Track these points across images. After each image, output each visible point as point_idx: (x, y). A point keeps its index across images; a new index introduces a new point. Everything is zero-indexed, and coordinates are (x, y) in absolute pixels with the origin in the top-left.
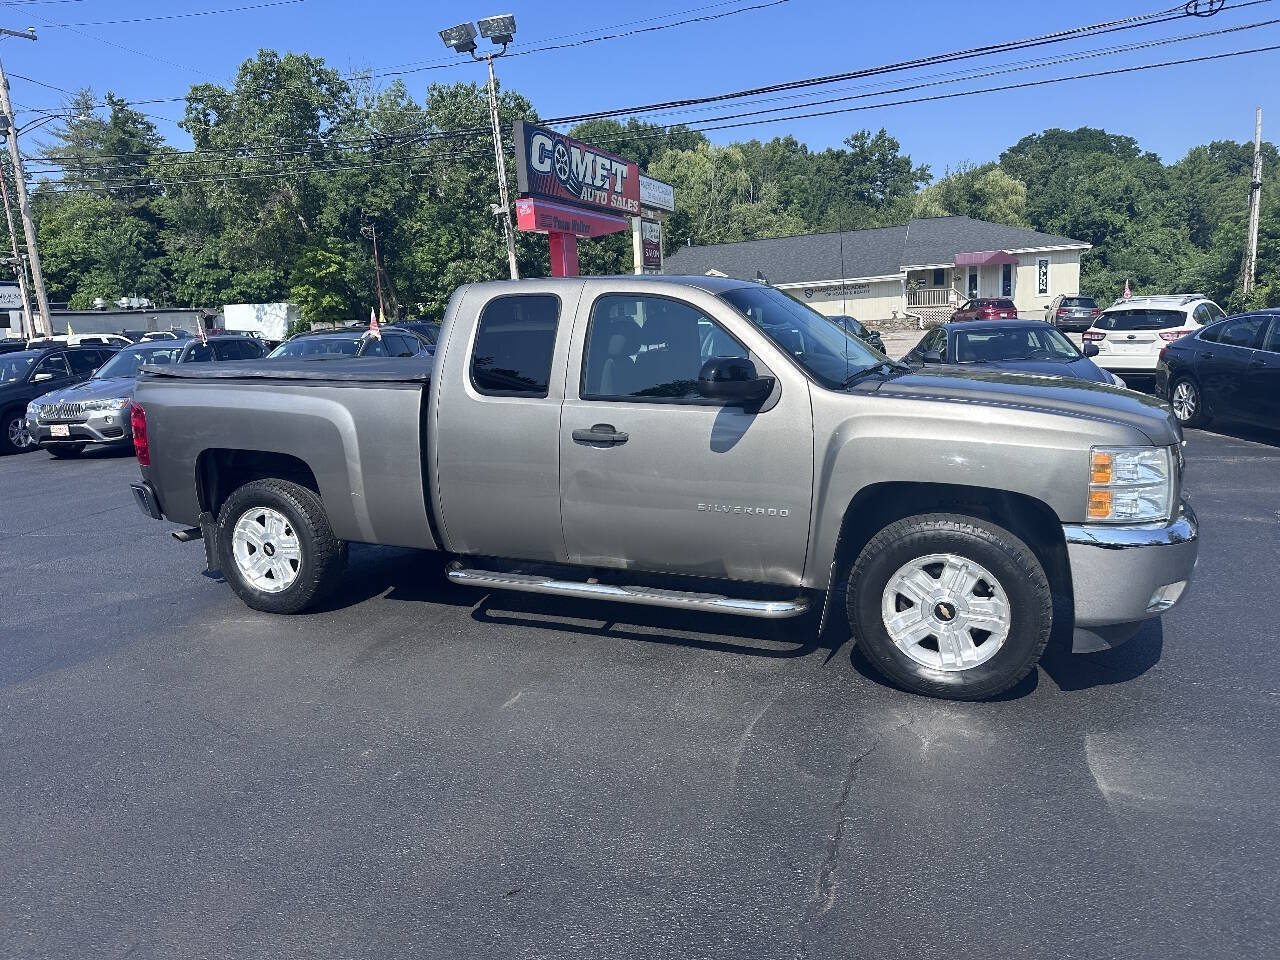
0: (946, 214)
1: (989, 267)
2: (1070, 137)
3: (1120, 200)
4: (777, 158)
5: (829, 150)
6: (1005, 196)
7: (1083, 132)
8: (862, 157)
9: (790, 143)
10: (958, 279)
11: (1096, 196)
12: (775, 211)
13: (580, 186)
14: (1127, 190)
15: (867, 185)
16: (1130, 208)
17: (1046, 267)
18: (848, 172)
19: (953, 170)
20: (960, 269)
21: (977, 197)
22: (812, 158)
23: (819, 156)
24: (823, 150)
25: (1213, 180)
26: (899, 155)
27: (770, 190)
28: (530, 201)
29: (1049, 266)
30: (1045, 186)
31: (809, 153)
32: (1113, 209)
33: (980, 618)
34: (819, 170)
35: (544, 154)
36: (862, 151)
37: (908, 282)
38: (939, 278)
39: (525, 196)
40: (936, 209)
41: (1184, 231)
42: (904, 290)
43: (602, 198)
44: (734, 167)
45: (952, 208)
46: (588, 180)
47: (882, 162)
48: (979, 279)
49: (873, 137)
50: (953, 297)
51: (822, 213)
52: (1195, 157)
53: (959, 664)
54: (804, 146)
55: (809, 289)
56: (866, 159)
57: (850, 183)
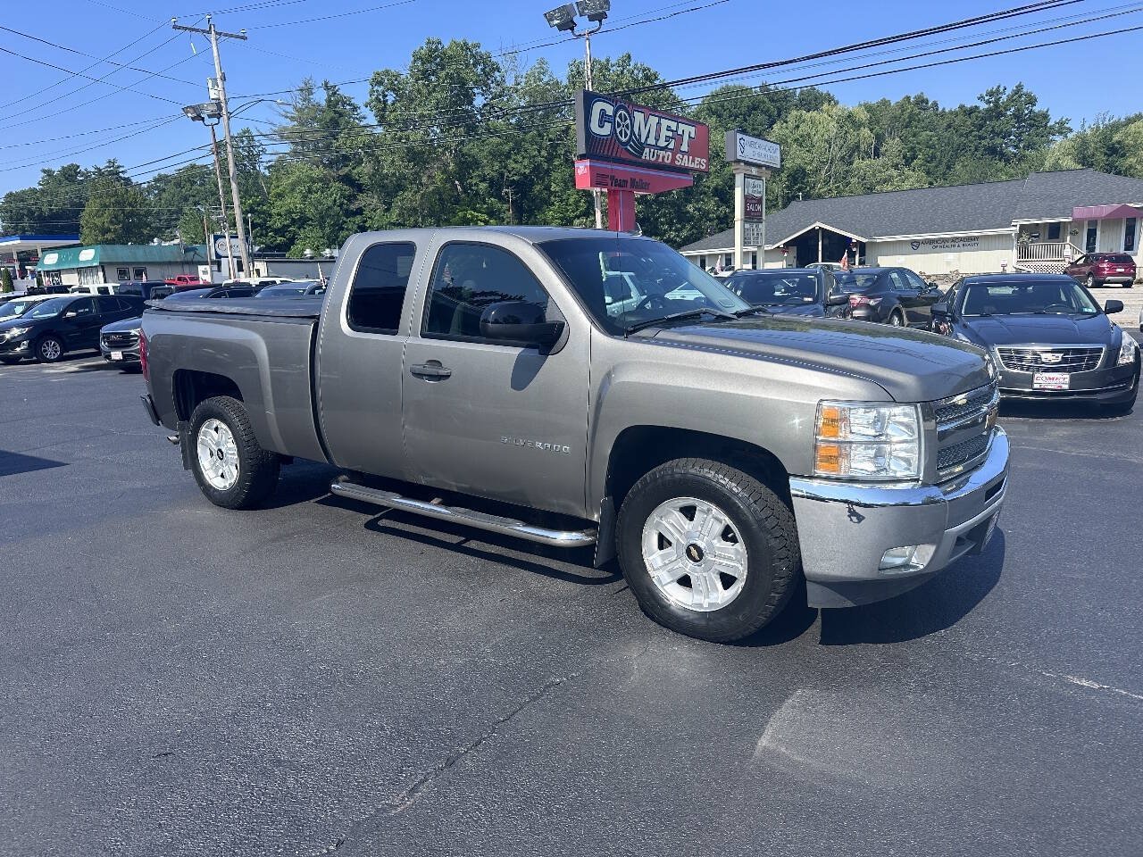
0: (1080, 167)
1: (1111, 221)
4: (906, 115)
5: (962, 107)
8: (996, 112)
9: (921, 102)
10: (1074, 234)
12: (896, 167)
13: (641, 147)
15: (998, 141)
18: (981, 127)
19: (1090, 123)
20: (1078, 223)
21: (1114, 150)
22: (943, 114)
23: (951, 113)
24: (955, 107)
26: (1036, 109)
27: (893, 145)
28: (587, 163)
31: (940, 110)
33: (725, 562)
34: (949, 126)
35: (604, 118)
36: (997, 105)
37: (1019, 236)
38: (1055, 232)
39: (582, 157)
40: (1068, 162)
42: (1015, 243)
43: (666, 157)
44: (858, 125)
45: (1085, 161)
46: (651, 141)
47: (1018, 117)
48: (1098, 233)
49: (1009, 92)
50: (1067, 251)
51: (949, 167)
53: (706, 605)
54: (935, 104)
55: (915, 241)
56: (1000, 115)
57: (981, 138)
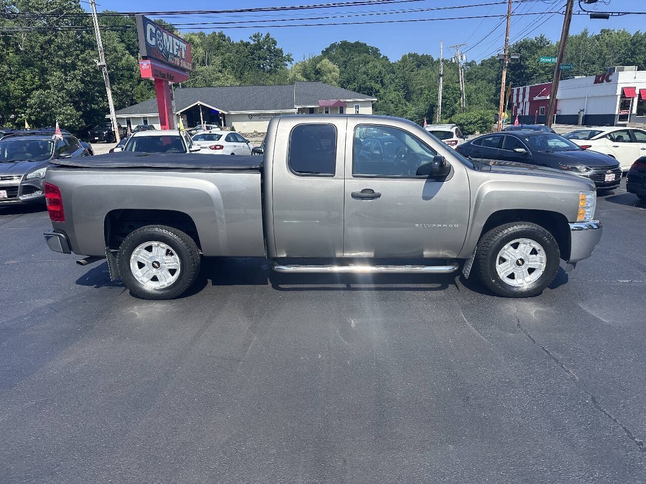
0: (305, 80)
1: (334, 108)
2: (352, 45)
3: (378, 77)
4: (216, 43)
5: (242, 41)
6: (330, 72)
7: (357, 43)
8: (259, 47)
9: (222, 36)
11: (368, 75)
12: (220, 71)
13: (168, 54)
14: (380, 73)
15: (262, 62)
16: (382, 82)
17: (358, 109)
18: (252, 53)
19: (307, 58)
21: (318, 72)
22: (233, 45)
23: (237, 44)
24: (239, 42)
25: (412, 71)
26: (277, 47)
27: (217, 60)
28: (149, 62)
29: (360, 108)
30: (345, 68)
31: (231, 41)
32: (375, 82)
34: (237, 52)
35: (153, 35)
36: (259, 43)
38: (312, 111)
39: (145, 58)
40: (299, 76)
41: (402, 93)
43: (177, 62)
44: (196, 46)
45: (306, 76)
46: (172, 52)
47: (269, 49)
49: (263, 37)
51: (241, 74)
52: (404, 59)
54: (229, 38)
55: (250, 114)
56: (261, 48)
57: (254, 59)
